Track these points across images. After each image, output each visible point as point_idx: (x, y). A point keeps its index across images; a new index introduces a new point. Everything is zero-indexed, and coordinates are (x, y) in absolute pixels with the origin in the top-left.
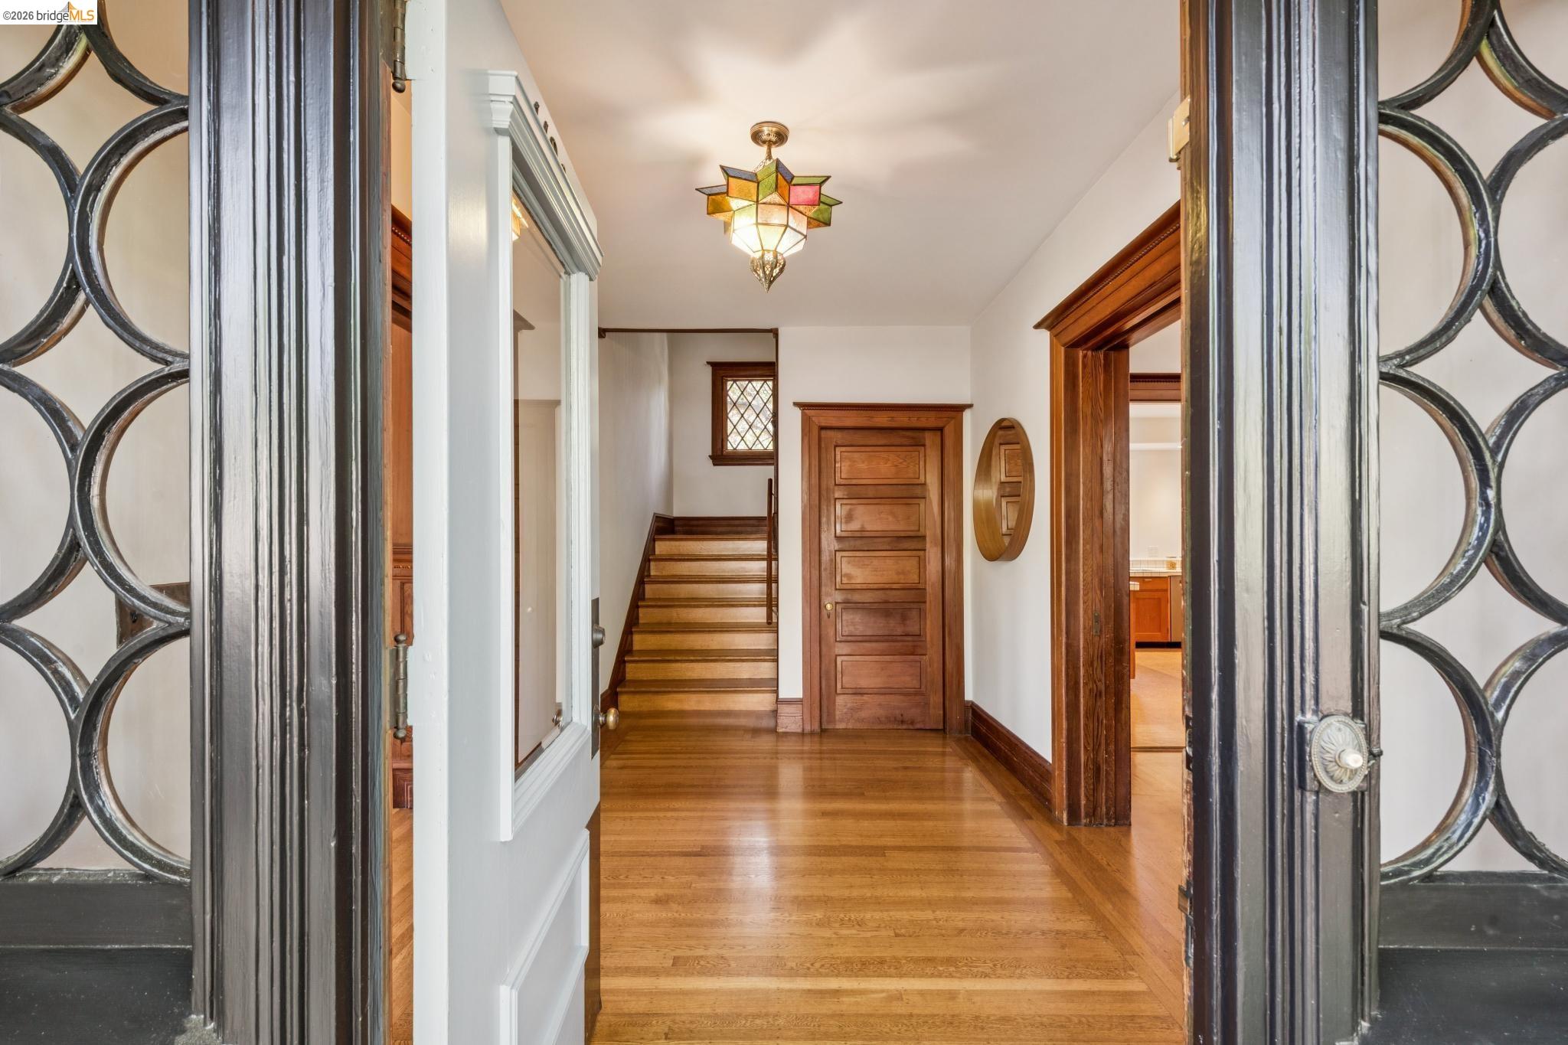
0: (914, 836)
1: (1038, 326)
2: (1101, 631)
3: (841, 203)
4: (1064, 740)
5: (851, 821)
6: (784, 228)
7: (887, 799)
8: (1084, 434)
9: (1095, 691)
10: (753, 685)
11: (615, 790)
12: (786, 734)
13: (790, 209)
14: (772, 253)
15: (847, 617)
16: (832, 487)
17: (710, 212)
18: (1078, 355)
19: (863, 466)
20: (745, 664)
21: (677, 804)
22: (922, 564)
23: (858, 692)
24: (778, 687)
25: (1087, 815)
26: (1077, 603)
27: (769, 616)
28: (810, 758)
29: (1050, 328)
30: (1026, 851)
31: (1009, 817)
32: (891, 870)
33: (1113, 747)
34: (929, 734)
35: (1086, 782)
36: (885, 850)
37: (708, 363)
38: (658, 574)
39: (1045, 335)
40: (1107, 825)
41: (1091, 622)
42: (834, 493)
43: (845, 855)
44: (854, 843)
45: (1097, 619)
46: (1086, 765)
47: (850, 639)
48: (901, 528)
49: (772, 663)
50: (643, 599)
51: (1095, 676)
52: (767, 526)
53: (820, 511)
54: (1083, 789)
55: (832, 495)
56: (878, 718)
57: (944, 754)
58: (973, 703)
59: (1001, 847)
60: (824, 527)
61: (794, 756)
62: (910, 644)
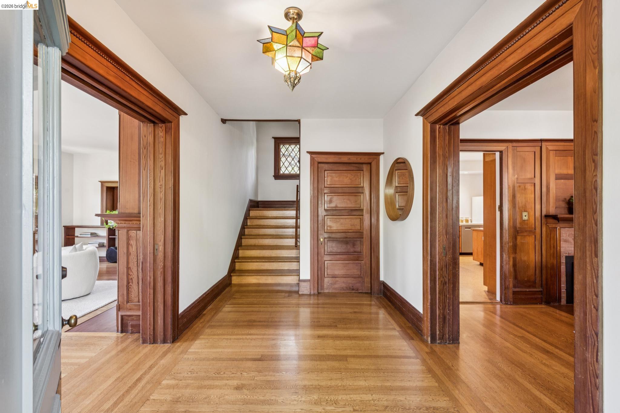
0: (360, 349)
1: (416, 115)
2: (446, 254)
3: (328, 49)
4: (429, 304)
5: (331, 341)
6: (300, 58)
7: (347, 329)
8: (439, 164)
9: (443, 282)
10: (289, 272)
11: (225, 324)
12: (303, 295)
13: (303, 49)
14: (294, 72)
15: (330, 244)
16: (323, 188)
17: (264, 52)
18: (436, 127)
19: (337, 179)
20: (286, 263)
21: (253, 331)
22: (362, 221)
23: (334, 277)
24: (299, 273)
25: (440, 339)
26: (435, 241)
27: (296, 243)
28: (313, 307)
29: (423, 115)
30: (413, 358)
31: (403, 339)
32: (350, 369)
33: (452, 307)
34: (364, 295)
35: (439, 324)
36: (347, 357)
37: (273, 138)
38: (251, 224)
39: (420, 119)
40: (448, 343)
41: (441, 250)
42: (324, 191)
43: (328, 360)
44: (333, 354)
45: (445, 248)
46: (439, 316)
47: (331, 254)
48: (353, 206)
49: (298, 263)
50: (244, 235)
51: (444, 275)
52: (295, 205)
53: (318, 198)
54: (438, 327)
55: (323, 192)
56: (343, 288)
57: (371, 305)
58: (383, 282)
59: (401, 356)
60: (320, 205)
61: (306, 306)
62: (357, 256)
